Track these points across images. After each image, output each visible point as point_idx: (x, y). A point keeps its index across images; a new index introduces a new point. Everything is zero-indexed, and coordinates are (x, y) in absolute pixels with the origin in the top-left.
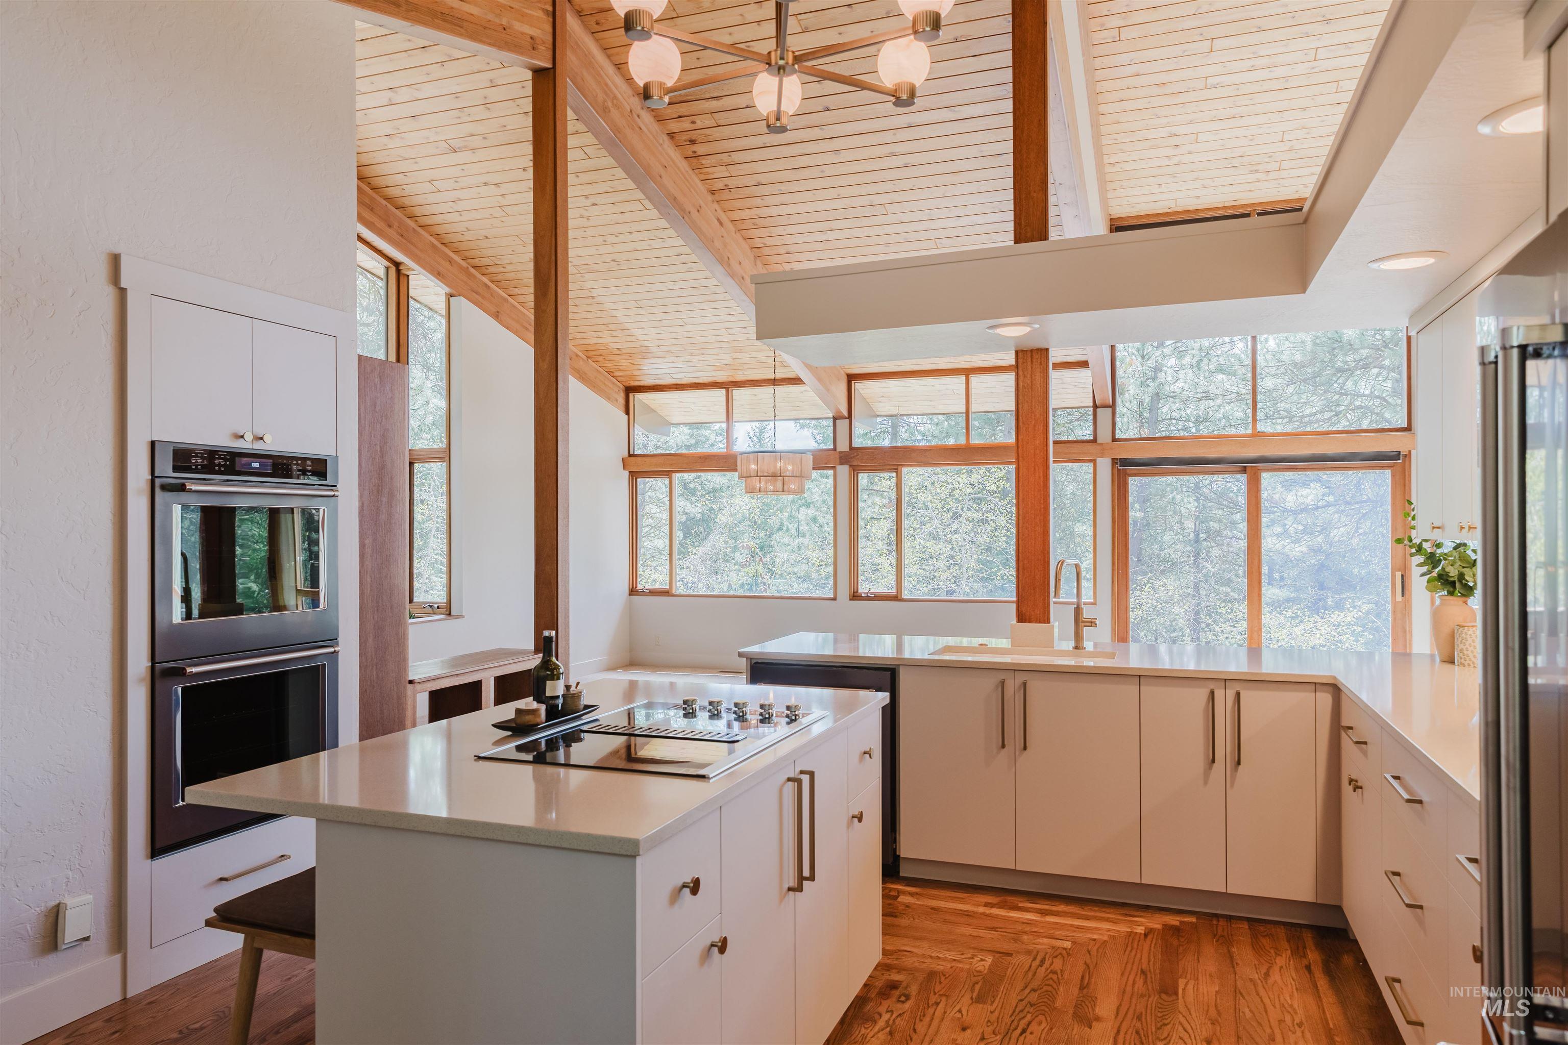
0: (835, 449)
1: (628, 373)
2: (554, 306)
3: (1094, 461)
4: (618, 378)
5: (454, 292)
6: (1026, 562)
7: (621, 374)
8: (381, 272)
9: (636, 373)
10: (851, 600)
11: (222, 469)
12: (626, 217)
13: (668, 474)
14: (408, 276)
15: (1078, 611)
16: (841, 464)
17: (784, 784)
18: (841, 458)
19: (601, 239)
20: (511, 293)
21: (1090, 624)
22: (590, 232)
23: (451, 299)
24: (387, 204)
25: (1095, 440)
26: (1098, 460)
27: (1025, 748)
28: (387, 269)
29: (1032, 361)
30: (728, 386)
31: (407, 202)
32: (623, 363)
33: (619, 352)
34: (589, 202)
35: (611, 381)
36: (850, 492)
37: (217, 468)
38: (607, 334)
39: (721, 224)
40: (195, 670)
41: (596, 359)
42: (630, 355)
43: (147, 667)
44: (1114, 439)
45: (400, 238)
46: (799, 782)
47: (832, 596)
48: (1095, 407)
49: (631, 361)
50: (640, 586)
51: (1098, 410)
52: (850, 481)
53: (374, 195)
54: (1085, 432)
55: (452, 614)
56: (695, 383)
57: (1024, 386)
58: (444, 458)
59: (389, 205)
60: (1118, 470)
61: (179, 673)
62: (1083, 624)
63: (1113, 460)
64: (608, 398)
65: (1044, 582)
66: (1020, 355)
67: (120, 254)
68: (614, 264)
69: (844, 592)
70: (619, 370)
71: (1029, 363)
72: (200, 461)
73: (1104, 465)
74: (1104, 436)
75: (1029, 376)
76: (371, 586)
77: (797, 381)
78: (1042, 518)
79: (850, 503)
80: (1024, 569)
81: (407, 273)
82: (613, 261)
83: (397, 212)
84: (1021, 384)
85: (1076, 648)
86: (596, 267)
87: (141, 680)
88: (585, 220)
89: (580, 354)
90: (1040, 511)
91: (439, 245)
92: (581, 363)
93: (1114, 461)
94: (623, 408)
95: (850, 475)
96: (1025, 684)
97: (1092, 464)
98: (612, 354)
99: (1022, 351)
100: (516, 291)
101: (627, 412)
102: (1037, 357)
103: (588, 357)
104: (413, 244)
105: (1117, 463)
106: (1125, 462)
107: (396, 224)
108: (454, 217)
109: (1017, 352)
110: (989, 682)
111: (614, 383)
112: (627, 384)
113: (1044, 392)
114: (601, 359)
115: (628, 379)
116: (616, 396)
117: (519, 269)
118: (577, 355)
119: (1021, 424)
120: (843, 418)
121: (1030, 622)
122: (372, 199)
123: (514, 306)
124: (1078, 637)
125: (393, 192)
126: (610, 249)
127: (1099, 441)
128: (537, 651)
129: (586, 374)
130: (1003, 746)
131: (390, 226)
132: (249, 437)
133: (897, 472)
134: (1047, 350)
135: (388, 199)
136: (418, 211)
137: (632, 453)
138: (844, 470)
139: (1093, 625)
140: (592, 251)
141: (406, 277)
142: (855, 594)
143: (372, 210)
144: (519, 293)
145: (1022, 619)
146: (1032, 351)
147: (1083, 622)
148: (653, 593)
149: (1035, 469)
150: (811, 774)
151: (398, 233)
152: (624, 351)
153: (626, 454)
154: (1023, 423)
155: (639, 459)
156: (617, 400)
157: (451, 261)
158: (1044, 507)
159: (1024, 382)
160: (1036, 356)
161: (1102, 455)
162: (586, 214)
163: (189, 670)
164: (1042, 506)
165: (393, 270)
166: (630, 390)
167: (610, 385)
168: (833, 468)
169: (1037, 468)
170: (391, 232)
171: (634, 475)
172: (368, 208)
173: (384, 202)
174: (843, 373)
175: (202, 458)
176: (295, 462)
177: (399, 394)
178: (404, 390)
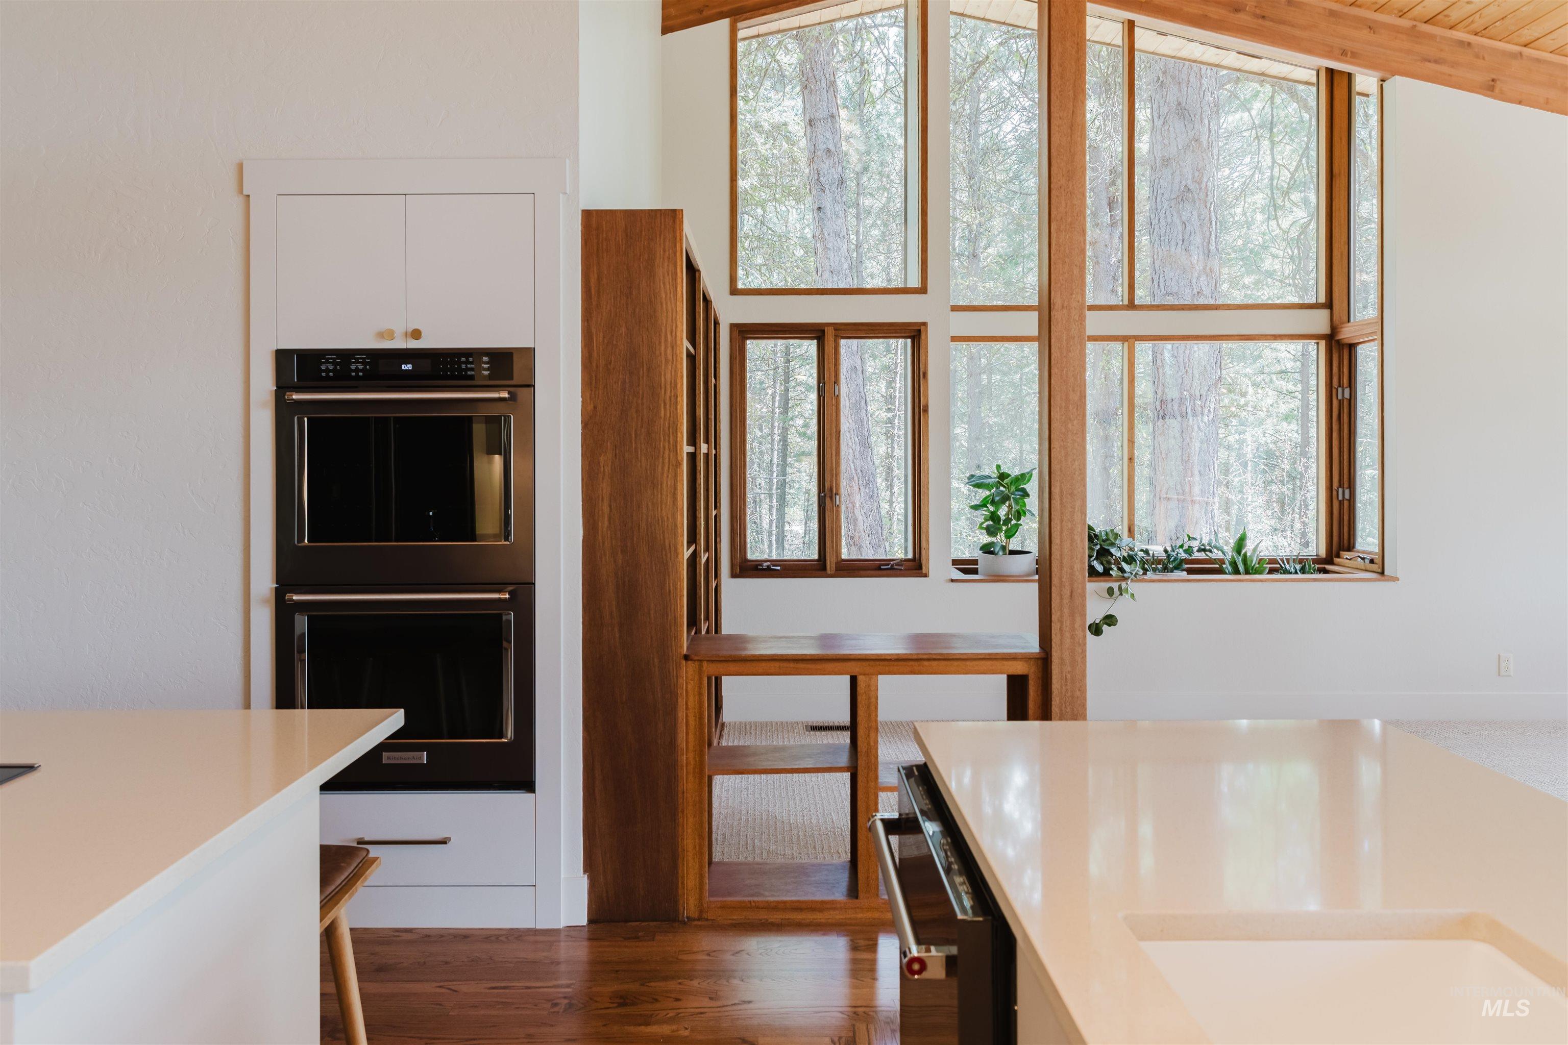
5: (1384, 73)
11: (361, 374)
23: (1384, 85)
28: (1318, 71)
37: (354, 374)
40: (297, 598)
43: (272, 589)
55: (1385, 573)
87: (265, 601)
141: (1346, 77)
163: (289, 597)
175: (364, 363)
176: (463, 359)
177: (664, 251)
178: (676, 246)
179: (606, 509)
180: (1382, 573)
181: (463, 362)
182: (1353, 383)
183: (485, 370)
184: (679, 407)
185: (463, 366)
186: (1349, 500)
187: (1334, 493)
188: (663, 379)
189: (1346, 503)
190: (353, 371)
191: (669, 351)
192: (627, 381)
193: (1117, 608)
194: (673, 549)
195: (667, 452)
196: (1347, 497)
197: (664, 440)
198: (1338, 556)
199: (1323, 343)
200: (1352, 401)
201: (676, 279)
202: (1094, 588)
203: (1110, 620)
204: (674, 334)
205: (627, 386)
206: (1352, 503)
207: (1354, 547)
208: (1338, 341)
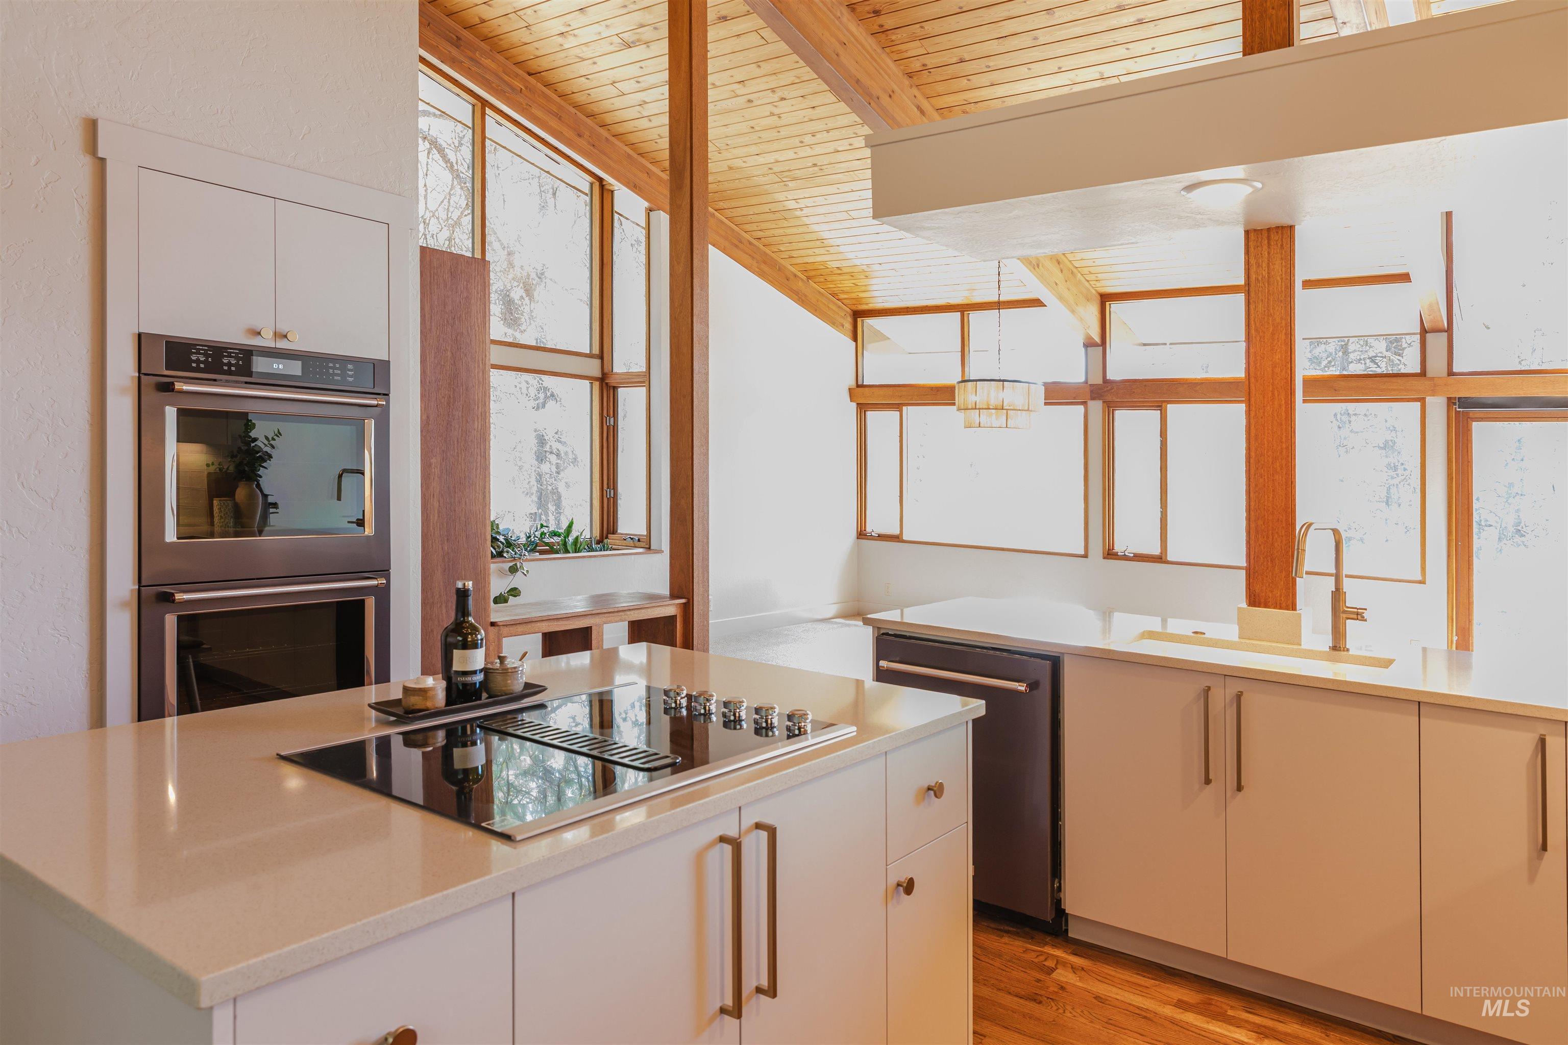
0: (1086, 382)
1: (854, 295)
2: (689, 201)
3: (1422, 400)
4: (845, 301)
5: (653, 206)
6: (1260, 522)
7: (845, 296)
8: (586, 189)
9: (862, 295)
10: (1104, 558)
11: (233, 369)
12: (819, 112)
13: (898, 407)
14: (612, 192)
15: (1338, 595)
16: (1093, 399)
17: (712, 845)
18: (1092, 392)
19: (797, 140)
20: (717, 207)
21: (1355, 616)
22: (784, 132)
23: (651, 213)
24: (577, 112)
25: (1423, 373)
26: (1429, 399)
27: (1239, 788)
28: (592, 184)
29: (1269, 243)
30: (963, 309)
31: (595, 108)
32: (847, 284)
33: (839, 272)
34: (776, 97)
35: (834, 303)
36: (1104, 433)
37: (226, 368)
38: (822, 251)
39: (922, 112)
40: (186, 596)
41: (817, 280)
42: (852, 275)
43: (132, 590)
44: (1451, 373)
45: (592, 148)
46: (736, 845)
47: (1083, 553)
48: (1424, 332)
49: (853, 281)
50: (869, 529)
51: (1428, 335)
52: (1104, 419)
53: (562, 103)
54: (1410, 363)
55: (652, 548)
56: (927, 306)
57: (1257, 279)
58: (644, 382)
59: (578, 113)
60: (1457, 413)
61: (167, 598)
62: (1344, 616)
63: (1449, 399)
64: (833, 323)
65: (1288, 552)
66: (1252, 235)
67: (97, 119)
68: (816, 169)
69: (1097, 549)
70: (844, 292)
71: (1265, 247)
72: (202, 359)
73: (1437, 405)
74: (1436, 367)
75: (1264, 265)
76: (439, 512)
77: (1036, 303)
78: (1284, 462)
79: (1104, 445)
80: (1257, 532)
81: (611, 188)
82: (815, 165)
83: (588, 121)
84: (1253, 277)
85: (1335, 648)
86: (798, 173)
87: (124, 605)
88: (775, 118)
89: (799, 274)
90: (1281, 452)
91: (635, 156)
92: (800, 284)
93: (1450, 401)
94: (851, 334)
95: (1104, 412)
96: (1239, 696)
97: (1418, 404)
98: (832, 273)
99: (1255, 230)
100: (721, 205)
101: (855, 339)
102: (1276, 238)
103: (809, 278)
104: (605, 154)
105: (1455, 404)
106: (1465, 403)
107: (587, 133)
108: (643, 123)
109: (1247, 232)
110: (1190, 689)
111: (839, 307)
112: (854, 308)
113: (1286, 287)
114: (822, 280)
115: (854, 302)
116: (842, 321)
117: (719, 179)
118: (795, 276)
119: (1253, 332)
120: (1095, 345)
121: (1266, 606)
122: (560, 107)
123: (722, 222)
124: (1338, 634)
125: (581, 98)
126: (808, 152)
127: (1430, 373)
128: (673, 596)
129: (806, 296)
130: (1208, 781)
131: (580, 136)
132: (268, 334)
133: (1161, 410)
134: (1291, 228)
135: (577, 106)
136: (608, 118)
137: (860, 383)
138: (1096, 407)
139: (1359, 617)
140: (790, 154)
141: (610, 193)
142: (1110, 552)
143: (560, 118)
144: (726, 207)
145: (1254, 601)
146: (1269, 230)
147: (1345, 612)
148: (882, 537)
149: (1273, 394)
150: (772, 832)
151: (589, 143)
152: (845, 270)
153: (852, 383)
154: (1256, 330)
155: (867, 389)
156: (843, 326)
157: (649, 173)
158: (1287, 448)
159: (1257, 273)
160: (1274, 237)
161: (1434, 393)
162: (776, 111)
163: (179, 597)
164: (1284, 446)
165: (597, 184)
166: (858, 315)
167: (834, 308)
168: (1084, 403)
169: (1276, 392)
170: (582, 143)
171: (862, 408)
172: (556, 117)
173: (573, 110)
174: (1094, 292)
175: (206, 355)
176: (331, 365)
177: (478, 293)
178: (485, 290)
179: (436, 504)
180: (649, 548)
181: (331, 368)
182: (616, 415)
183: (351, 376)
184: (487, 421)
185: (331, 371)
186: (613, 498)
187: (605, 492)
188: (476, 397)
189: (612, 499)
190: (194, 361)
191: (481, 374)
192: (452, 397)
193: (517, 581)
194: (483, 537)
195: (479, 457)
196: (612, 495)
197: (477, 448)
198: (607, 537)
199: (597, 385)
200: (616, 427)
201: (485, 317)
202: (494, 566)
203: (514, 592)
204: (484, 362)
205: (452, 401)
206: (615, 500)
207: (617, 532)
208: (607, 384)
